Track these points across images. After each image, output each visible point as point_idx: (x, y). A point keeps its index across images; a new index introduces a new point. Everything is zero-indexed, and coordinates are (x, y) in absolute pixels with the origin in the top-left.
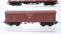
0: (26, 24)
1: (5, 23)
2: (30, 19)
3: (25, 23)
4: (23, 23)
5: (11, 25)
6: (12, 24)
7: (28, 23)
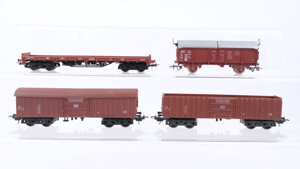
0: (68, 121)
1: (16, 119)
2: (76, 109)
3: (65, 121)
4: (61, 119)
5: (30, 125)
6: (33, 122)
7: (72, 119)
